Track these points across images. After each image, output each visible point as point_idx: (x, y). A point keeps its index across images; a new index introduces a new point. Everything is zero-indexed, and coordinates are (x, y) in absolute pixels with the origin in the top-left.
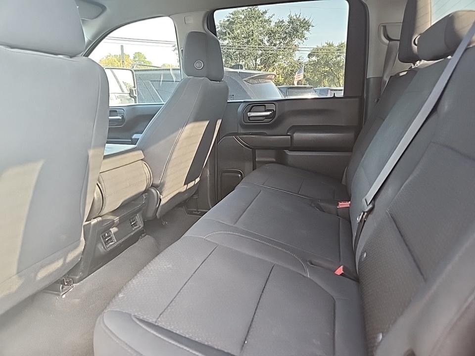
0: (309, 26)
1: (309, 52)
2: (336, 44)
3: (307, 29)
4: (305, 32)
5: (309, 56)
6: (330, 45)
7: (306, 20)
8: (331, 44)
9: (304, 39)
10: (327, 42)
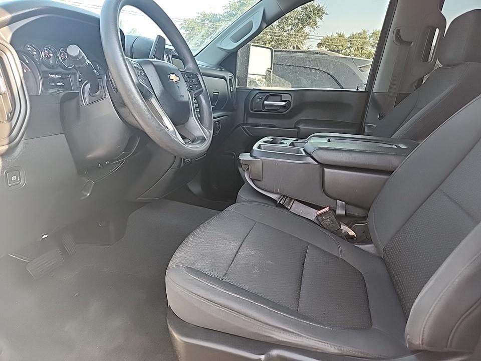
0: (323, 13)
1: (320, 41)
2: (347, 35)
3: (321, 17)
4: (318, 19)
5: (319, 45)
6: (340, 36)
7: (320, 7)
8: (342, 34)
9: (315, 27)
10: (338, 32)
